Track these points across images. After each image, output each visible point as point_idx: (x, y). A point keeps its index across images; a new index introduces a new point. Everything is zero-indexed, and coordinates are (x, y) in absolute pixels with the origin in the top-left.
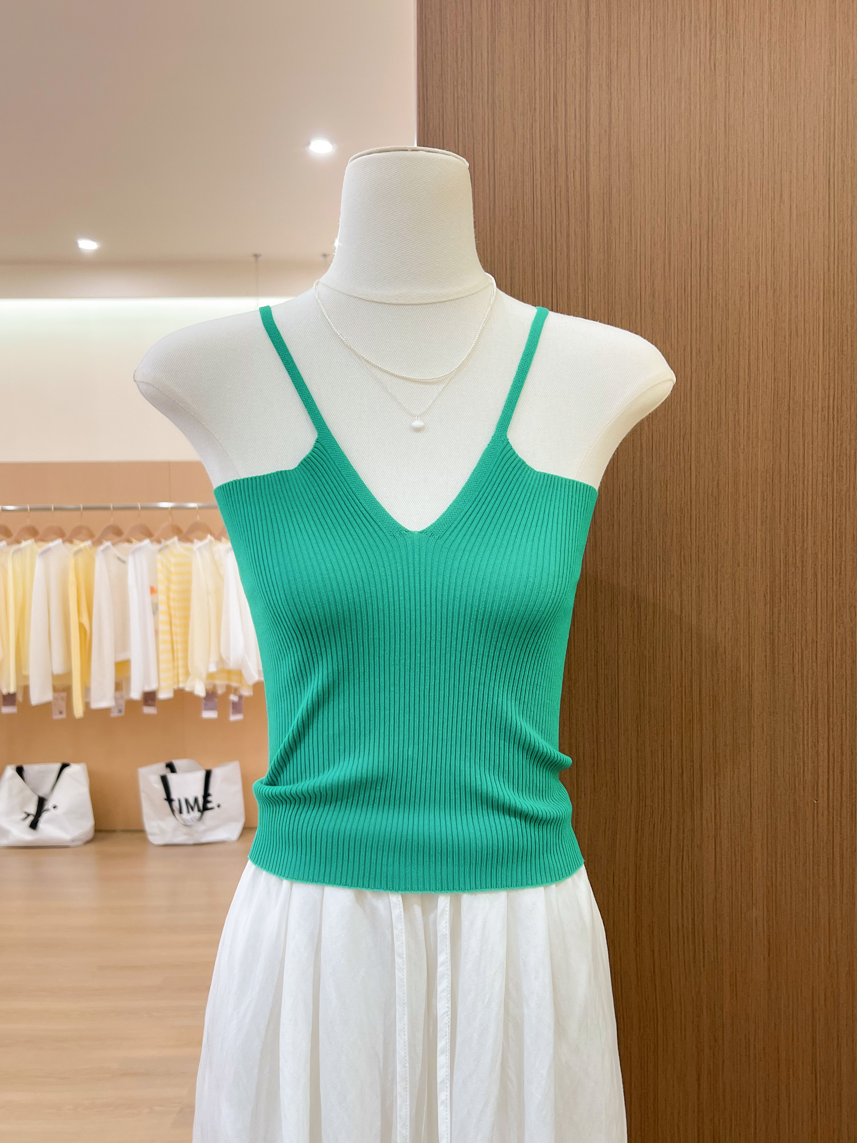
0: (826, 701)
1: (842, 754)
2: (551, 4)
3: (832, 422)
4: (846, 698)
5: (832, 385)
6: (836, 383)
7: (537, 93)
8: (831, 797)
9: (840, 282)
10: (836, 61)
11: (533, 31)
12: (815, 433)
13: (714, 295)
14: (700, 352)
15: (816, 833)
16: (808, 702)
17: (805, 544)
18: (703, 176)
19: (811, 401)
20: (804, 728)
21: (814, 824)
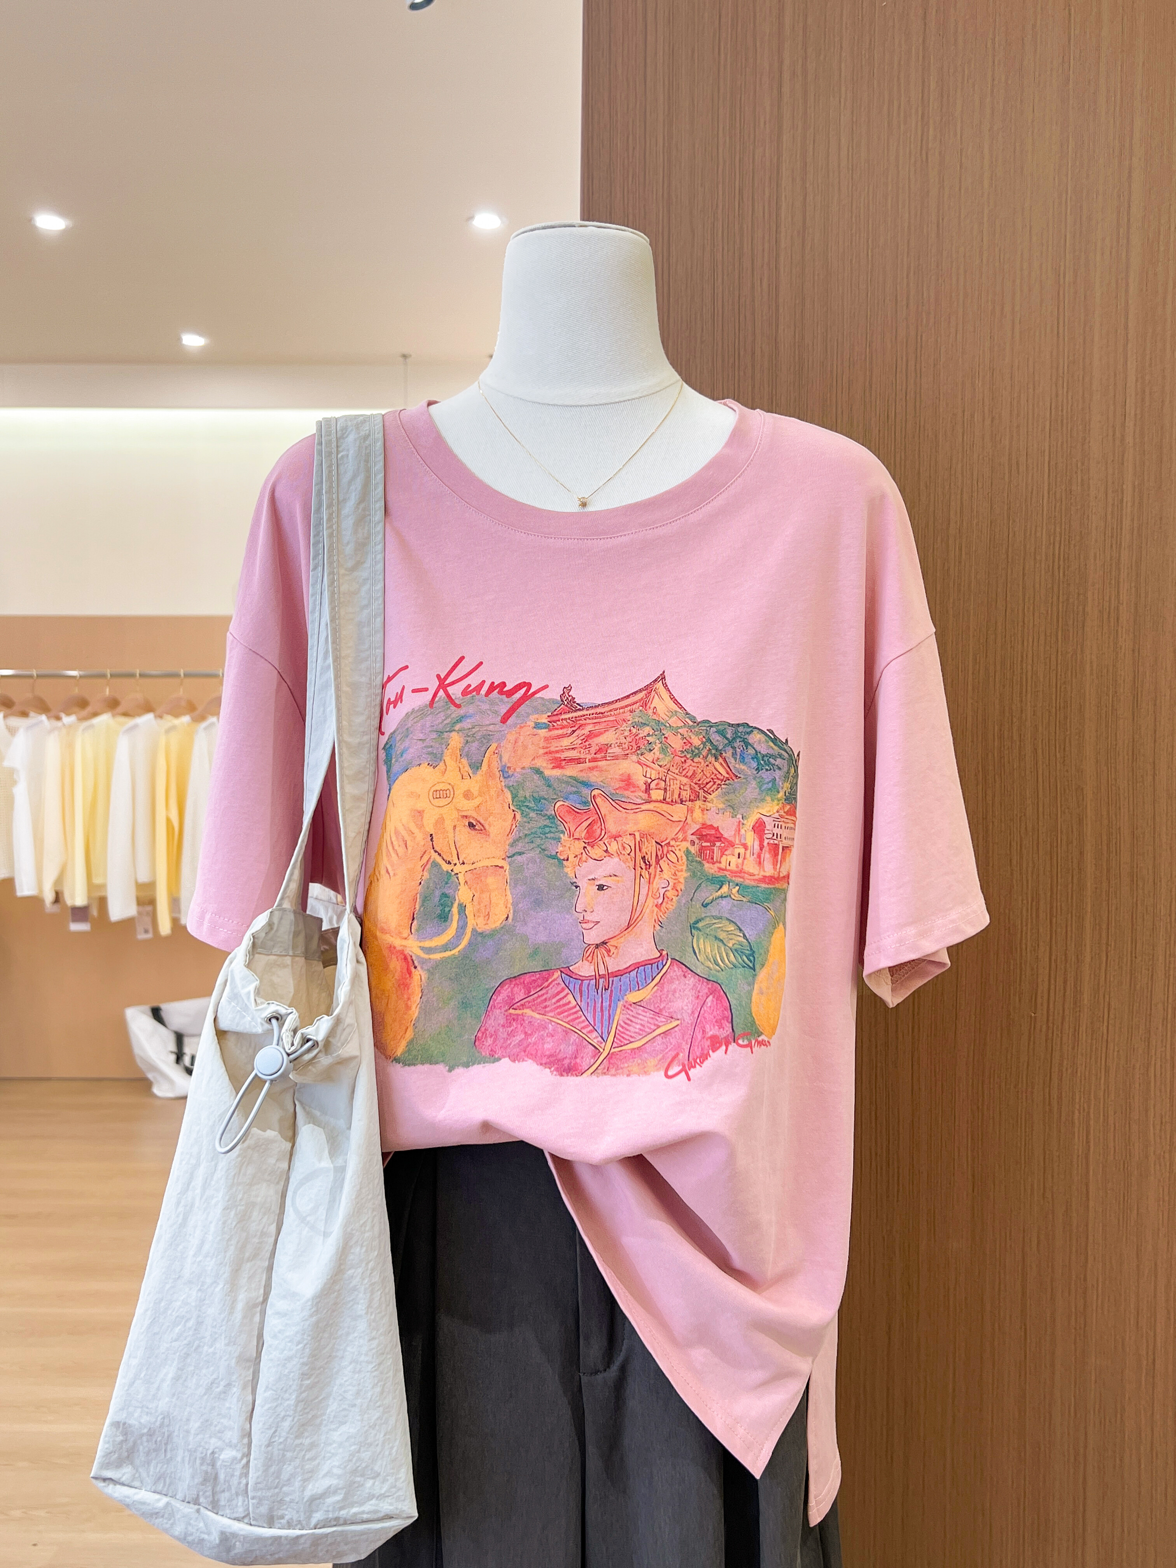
1: (1066, 961)
2: (739, 84)
3: (1057, 574)
9: (1069, 411)
11: (716, 115)
15: (1031, 1051)
17: (1024, 715)
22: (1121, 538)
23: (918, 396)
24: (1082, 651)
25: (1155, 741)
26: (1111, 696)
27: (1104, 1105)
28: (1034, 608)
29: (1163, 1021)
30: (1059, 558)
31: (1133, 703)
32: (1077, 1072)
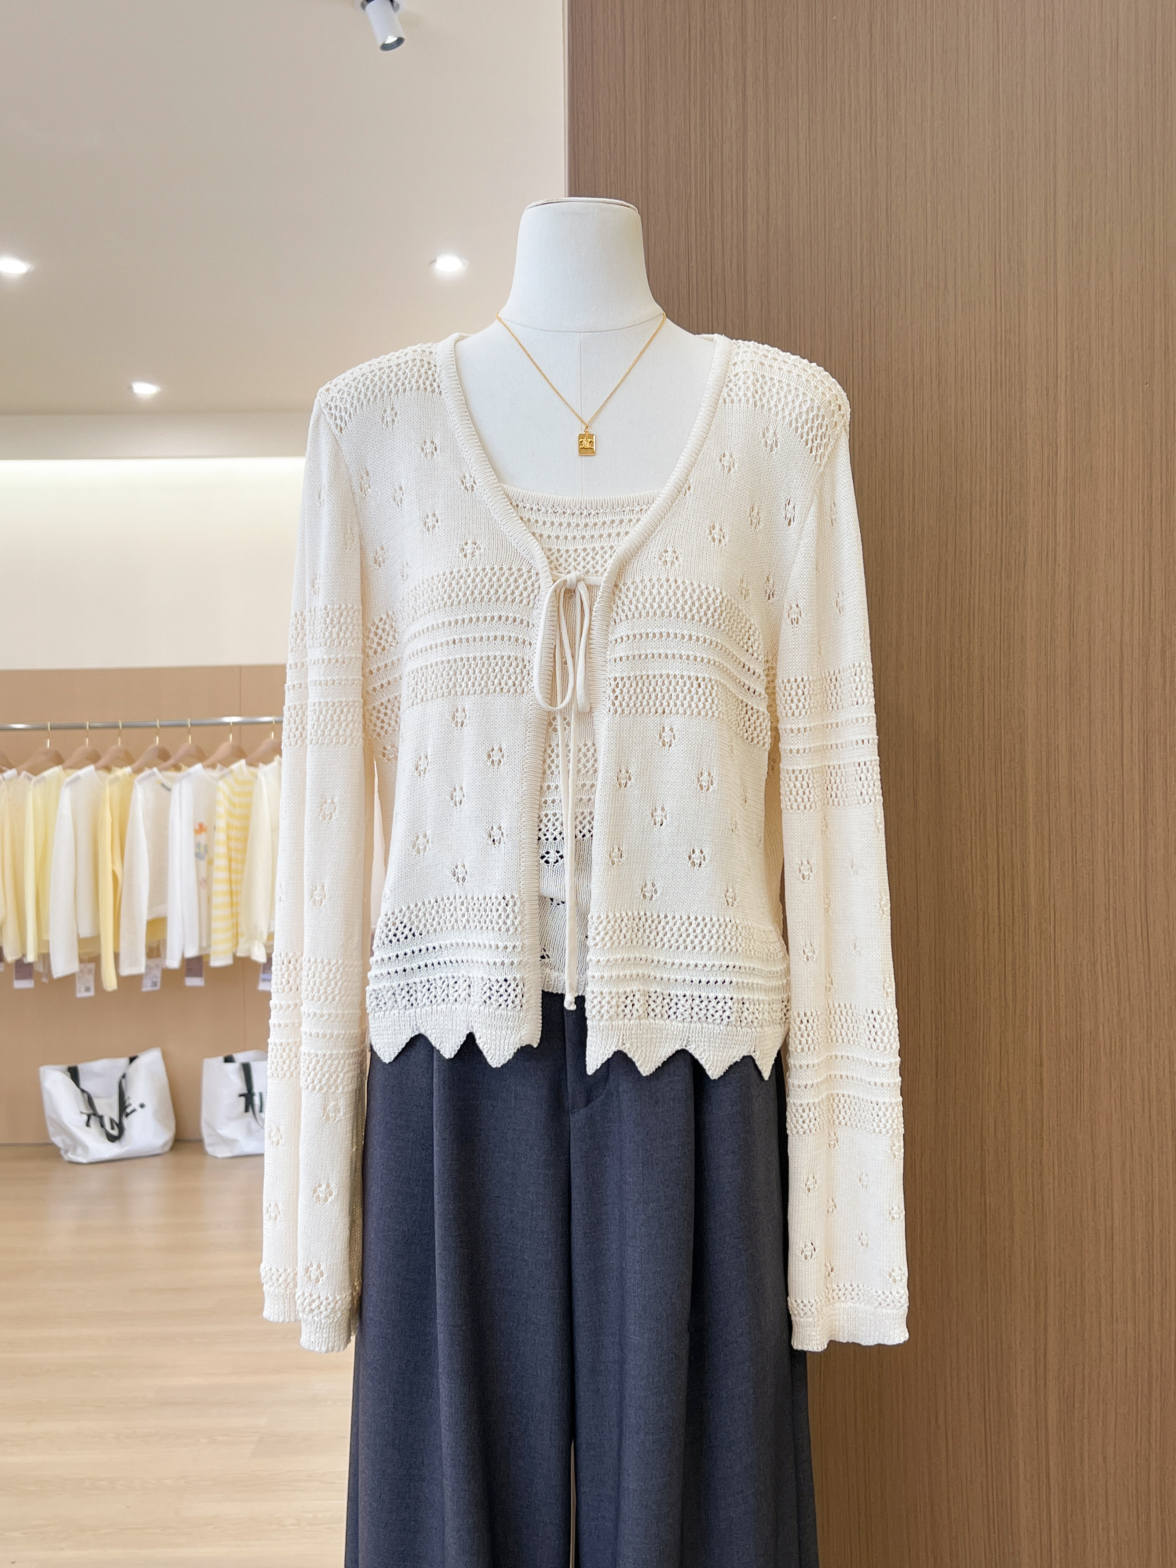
0: (995, 811)
1: (1013, 868)
2: (707, 88)
3: (1000, 518)
4: (1016, 808)
5: (1000, 480)
6: (1005, 477)
7: (693, 178)
8: (1002, 913)
9: (1008, 374)
10: (1000, 146)
11: (688, 116)
12: (983, 530)
13: (877, 386)
14: (862, 445)
15: (987, 951)
16: (976, 812)
17: (971, 645)
18: (864, 264)
19: (978, 495)
20: (972, 839)
21: (984, 941)
22: (1056, 487)
23: (873, 362)
24: (1023, 588)
25: (1090, 667)
26: (1049, 626)
27: (1055, 999)
28: (980, 549)
29: (1106, 921)
30: (1002, 504)
31: (1070, 634)
32: (1028, 970)
